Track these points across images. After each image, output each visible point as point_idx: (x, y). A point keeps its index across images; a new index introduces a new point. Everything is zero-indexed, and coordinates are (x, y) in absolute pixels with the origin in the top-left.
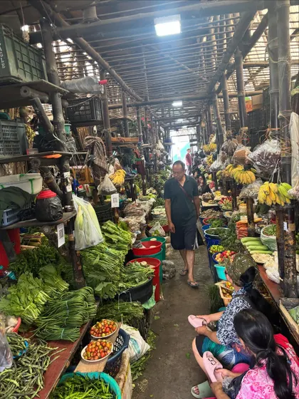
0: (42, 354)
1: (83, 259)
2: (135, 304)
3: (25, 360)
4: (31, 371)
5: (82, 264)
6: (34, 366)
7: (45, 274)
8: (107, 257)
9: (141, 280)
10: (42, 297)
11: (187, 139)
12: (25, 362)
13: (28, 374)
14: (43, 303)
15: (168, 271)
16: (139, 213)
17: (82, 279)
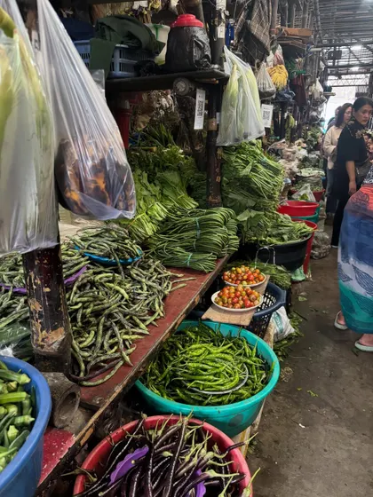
0: (160, 274)
1: (225, 166)
2: (279, 268)
3: (137, 272)
4: (145, 288)
5: (222, 175)
6: (150, 283)
7: (164, 183)
8: (262, 169)
9: (290, 239)
10: (159, 211)
11: (354, 90)
12: (137, 275)
13: (140, 291)
14: (160, 219)
15: (319, 247)
16: (288, 156)
17: (219, 197)
